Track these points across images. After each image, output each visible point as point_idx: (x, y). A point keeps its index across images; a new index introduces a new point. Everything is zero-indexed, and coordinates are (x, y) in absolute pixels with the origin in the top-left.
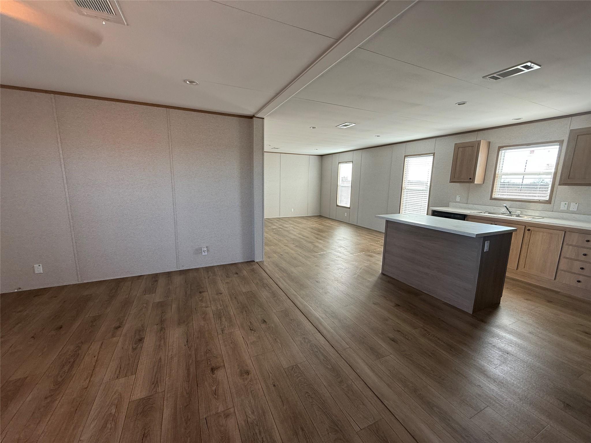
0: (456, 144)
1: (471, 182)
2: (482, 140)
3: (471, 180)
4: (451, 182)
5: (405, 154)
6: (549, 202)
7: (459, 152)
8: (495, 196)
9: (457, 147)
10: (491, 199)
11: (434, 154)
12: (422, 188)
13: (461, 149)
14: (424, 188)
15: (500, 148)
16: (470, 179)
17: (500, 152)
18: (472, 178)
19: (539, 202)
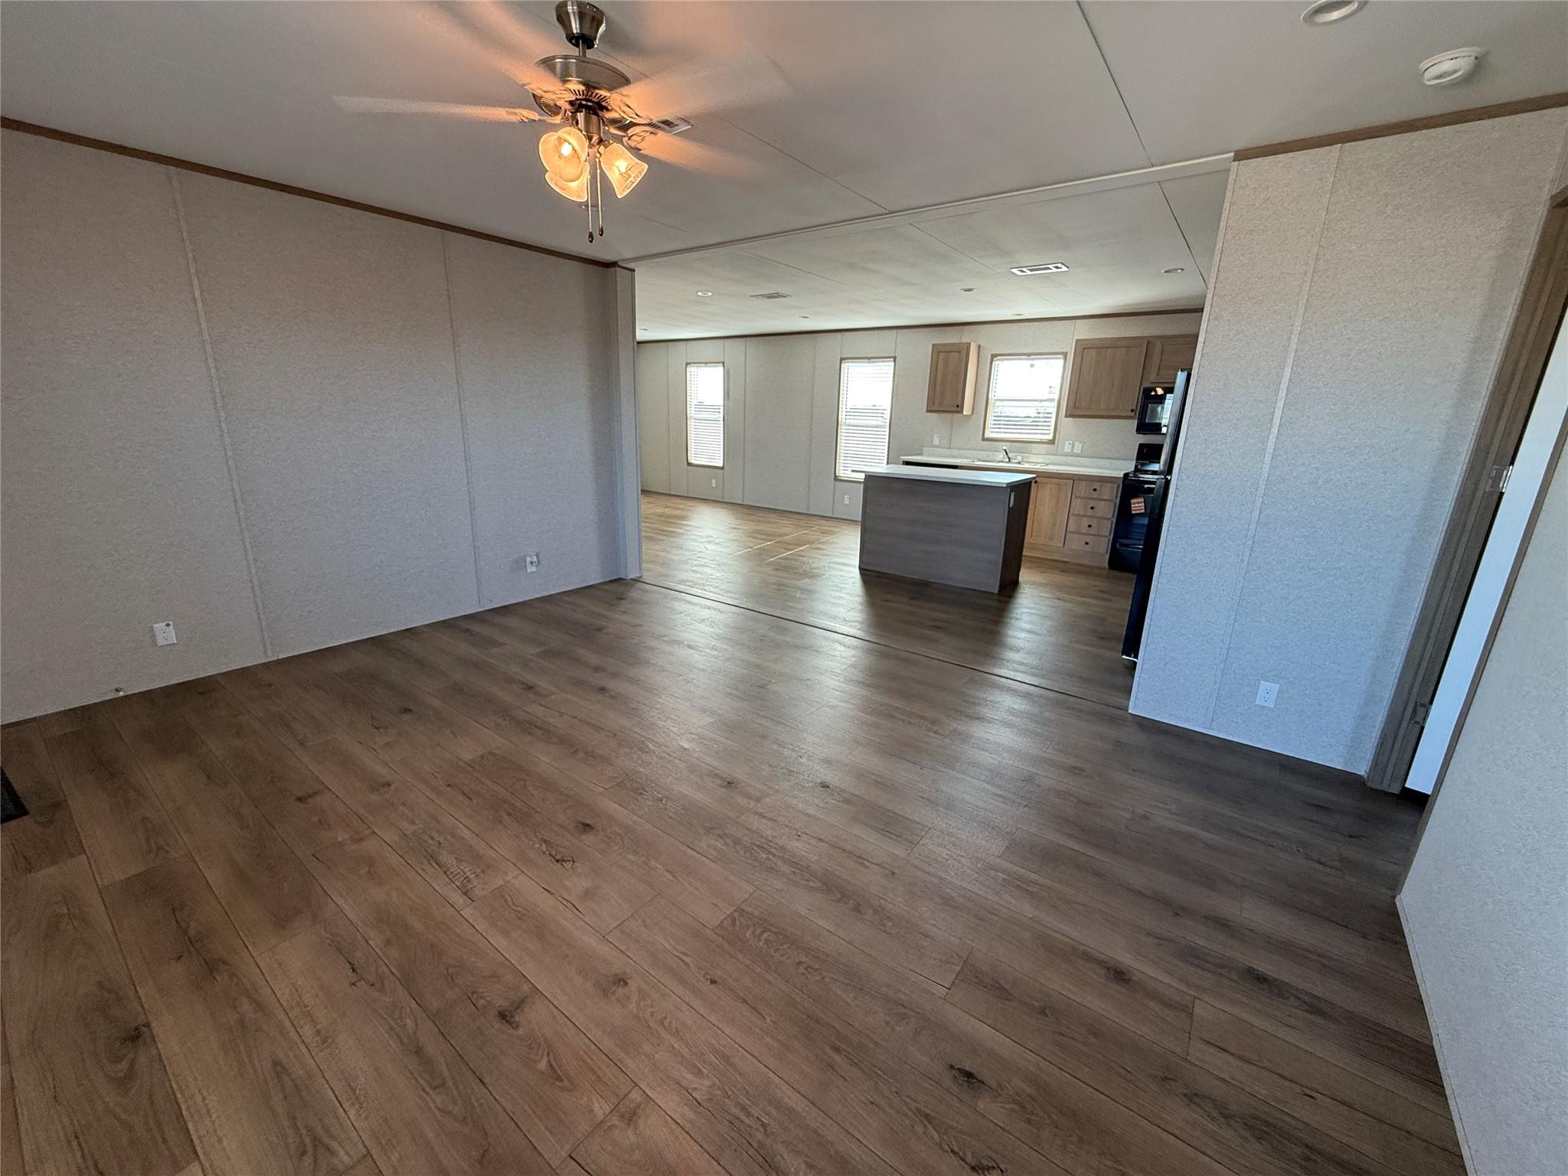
0: (934, 345)
1: (958, 412)
2: (972, 343)
3: (959, 408)
4: (929, 411)
5: (841, 354)
6: (1052, 442)
7: (939, 360)
8: (988, 435)
9: (938, 350)
10: (984, 439)
11: (895, 358)
12: (875, 423)
13: (942, 355)
14: (880, 423)
15: (994, 356)
16: (958, 406)
17: (994, 363)
18: (960, 405)
19: (1041, 442)
